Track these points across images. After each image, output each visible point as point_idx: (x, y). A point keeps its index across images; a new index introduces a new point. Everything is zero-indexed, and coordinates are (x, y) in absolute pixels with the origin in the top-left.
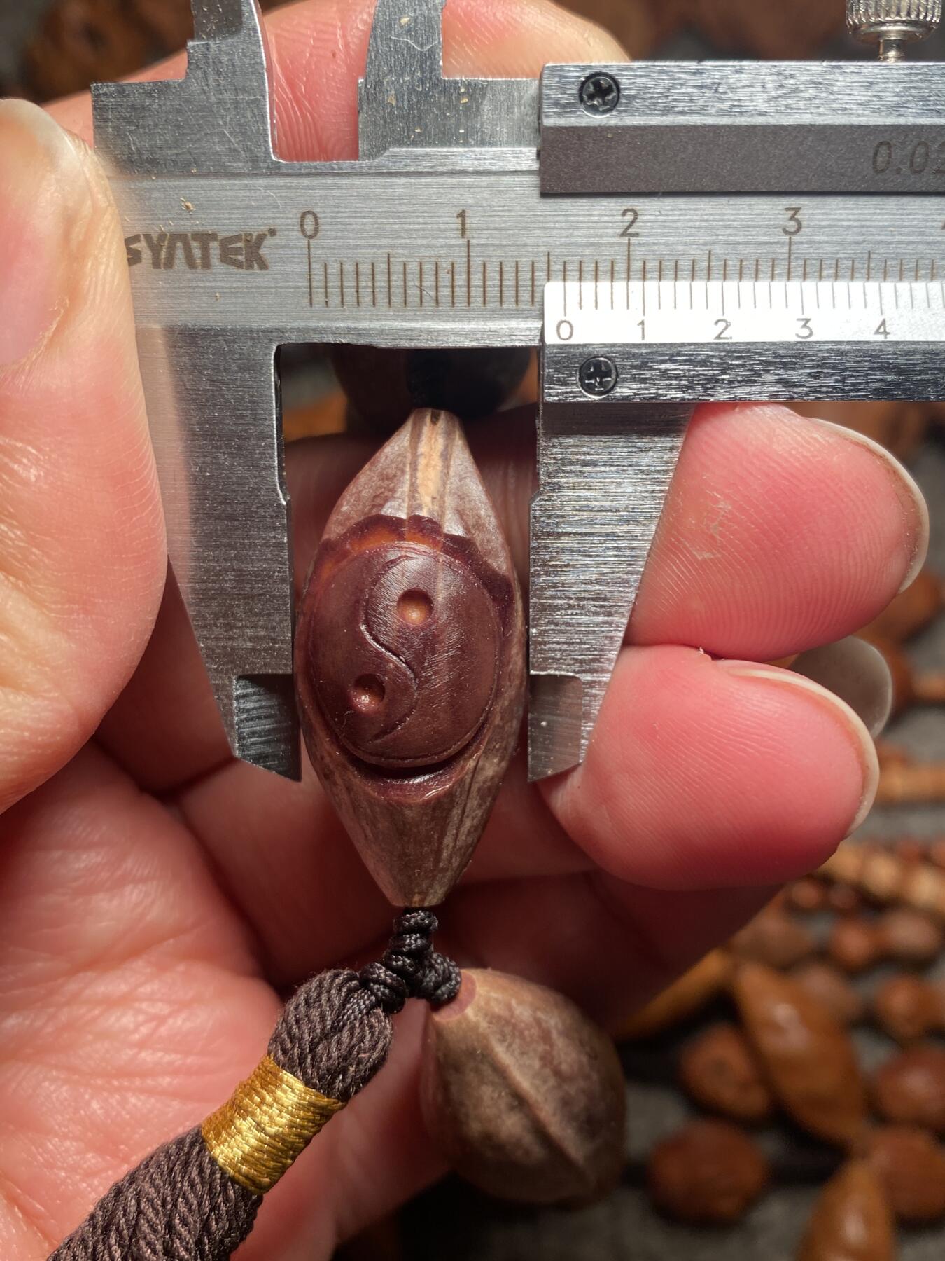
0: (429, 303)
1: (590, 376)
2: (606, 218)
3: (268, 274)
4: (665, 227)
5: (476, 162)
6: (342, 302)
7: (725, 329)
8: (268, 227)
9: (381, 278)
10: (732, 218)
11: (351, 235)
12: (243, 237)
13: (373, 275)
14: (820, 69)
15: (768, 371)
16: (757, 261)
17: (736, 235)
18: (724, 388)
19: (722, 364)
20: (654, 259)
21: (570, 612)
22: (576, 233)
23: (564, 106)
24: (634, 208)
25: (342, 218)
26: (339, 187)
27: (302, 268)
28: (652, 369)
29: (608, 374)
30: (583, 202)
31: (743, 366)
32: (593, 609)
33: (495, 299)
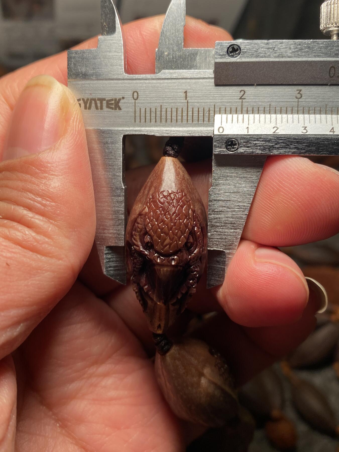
0: (174, 122)
1: (229, 146)
2: (234, 93)
3: (121, 112)
4: (255, 96)
5: (191, 75)
6: (145, 121)
7: (277, 130)
8: (122, 96)
9: (158, 113)
10: (277, 93)
11: (149, 99)
12: (114, 99)
13: (156, 112)
14: (310, 42)
15: (292, 144)
16: (287, 108)
17: (279, 99)
18: (276, 150)
19: (275, 142)
21: (222, 228)
22: (224, 98)
23: (222, 55)
24: (244, 90)
25: (146, 93)
26: (145, 83)
27: (133, 110)
28: (251, 143)
29: (235, 145)
31: (283, 142)
32: (230, 227)
33: (196, 120)
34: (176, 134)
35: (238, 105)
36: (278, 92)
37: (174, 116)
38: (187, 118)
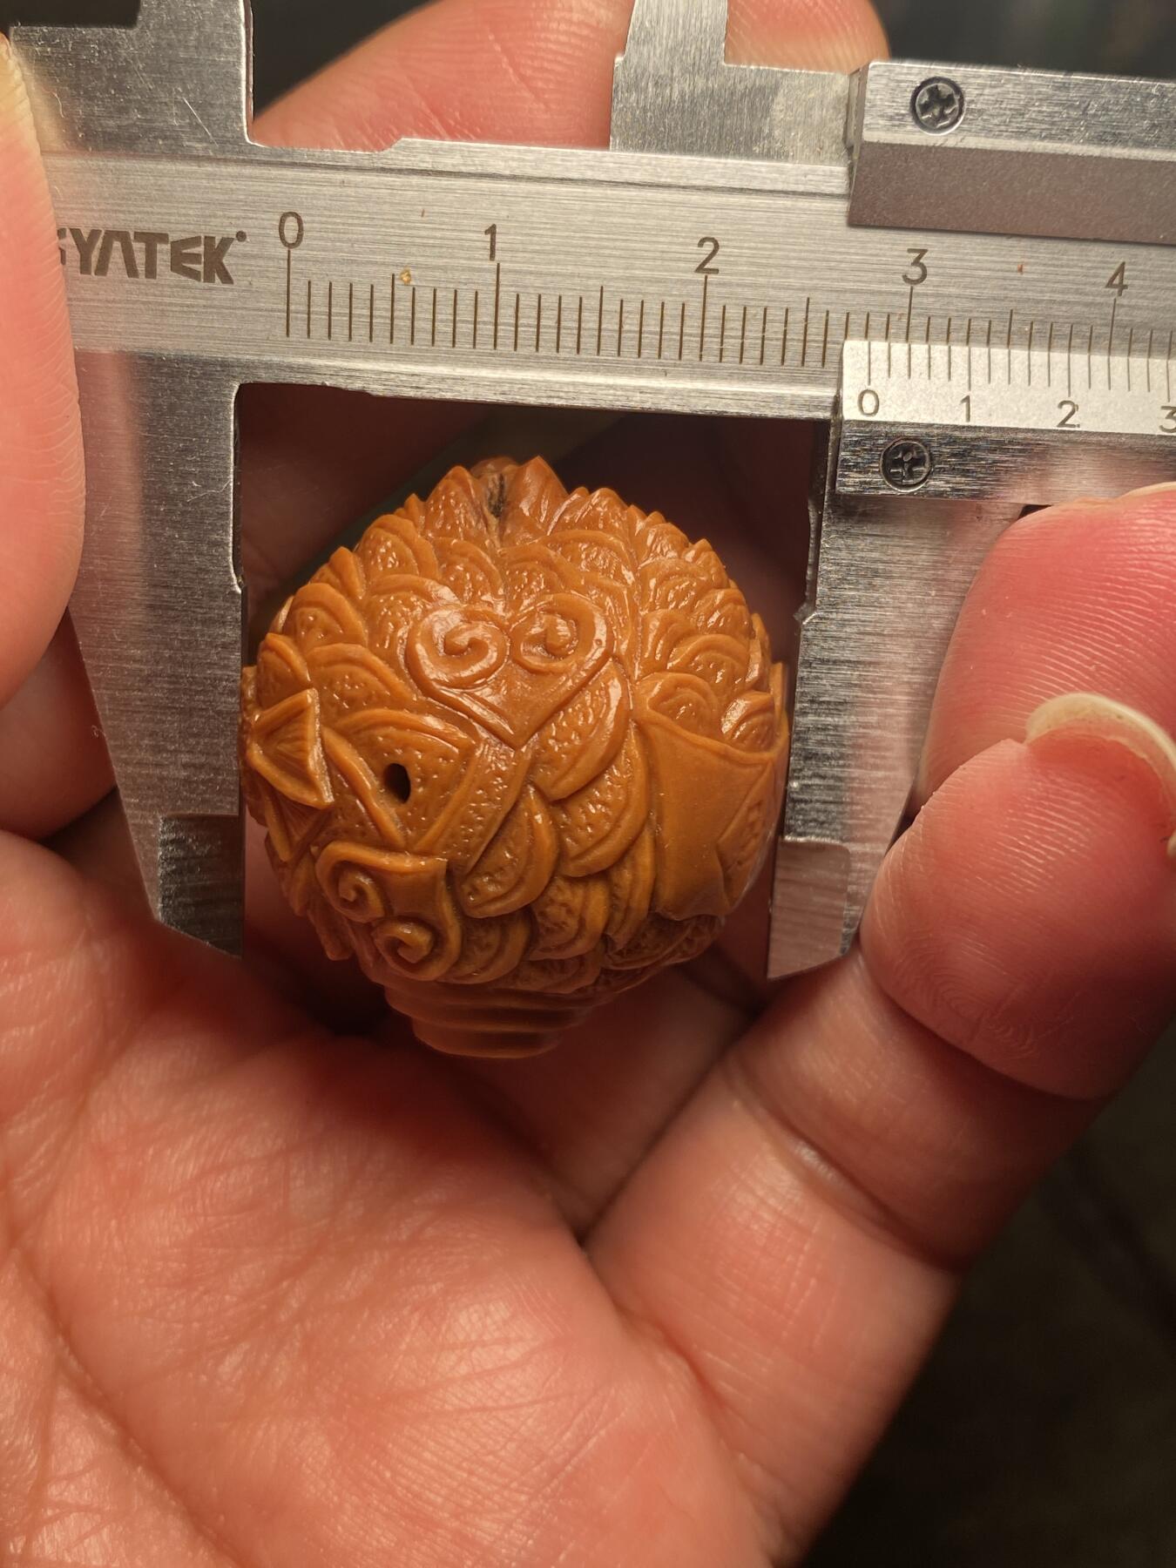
34: (452, 391)
35: (692, 296)
37: (442, 321)
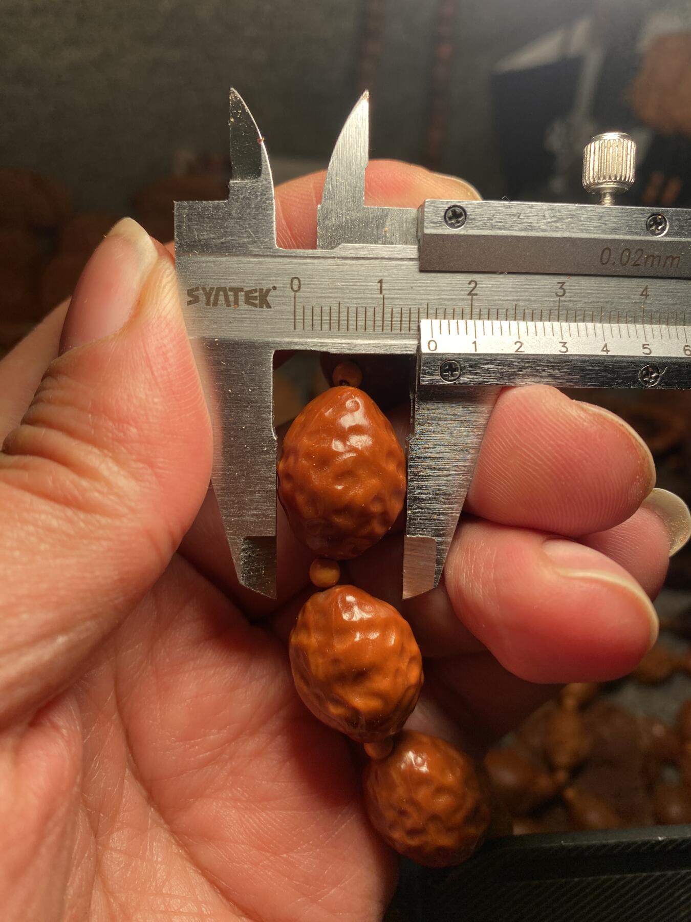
0: (361, 329)
1: (446, 371)
2: (459, 285)
3: (271, 311)
5: (389, 253)
7: (521, 346)
8: (272, 285)
9: (335, 315)
10: (528, 287)
11: (319, 291)
12: (258, 290)
13: (330, 313)
14: (575, 208)
15: (544, 370)
16: (542, 311)
17: (530, 296)
19: (519, 365)
20: (486, 308)
21: (430, 502)
22: (443, 293)
23: (436, 223)
24: (476, 280)
25: (314, 281)
26: (313, 264)
27: (290, 308)
28: (480, 368)
29: (456, 369)
30: (448, 275)
31: (530, 367)
32: (443, 500)
33: (397, 328)
36: (529, 285)
38: (383, 324)
